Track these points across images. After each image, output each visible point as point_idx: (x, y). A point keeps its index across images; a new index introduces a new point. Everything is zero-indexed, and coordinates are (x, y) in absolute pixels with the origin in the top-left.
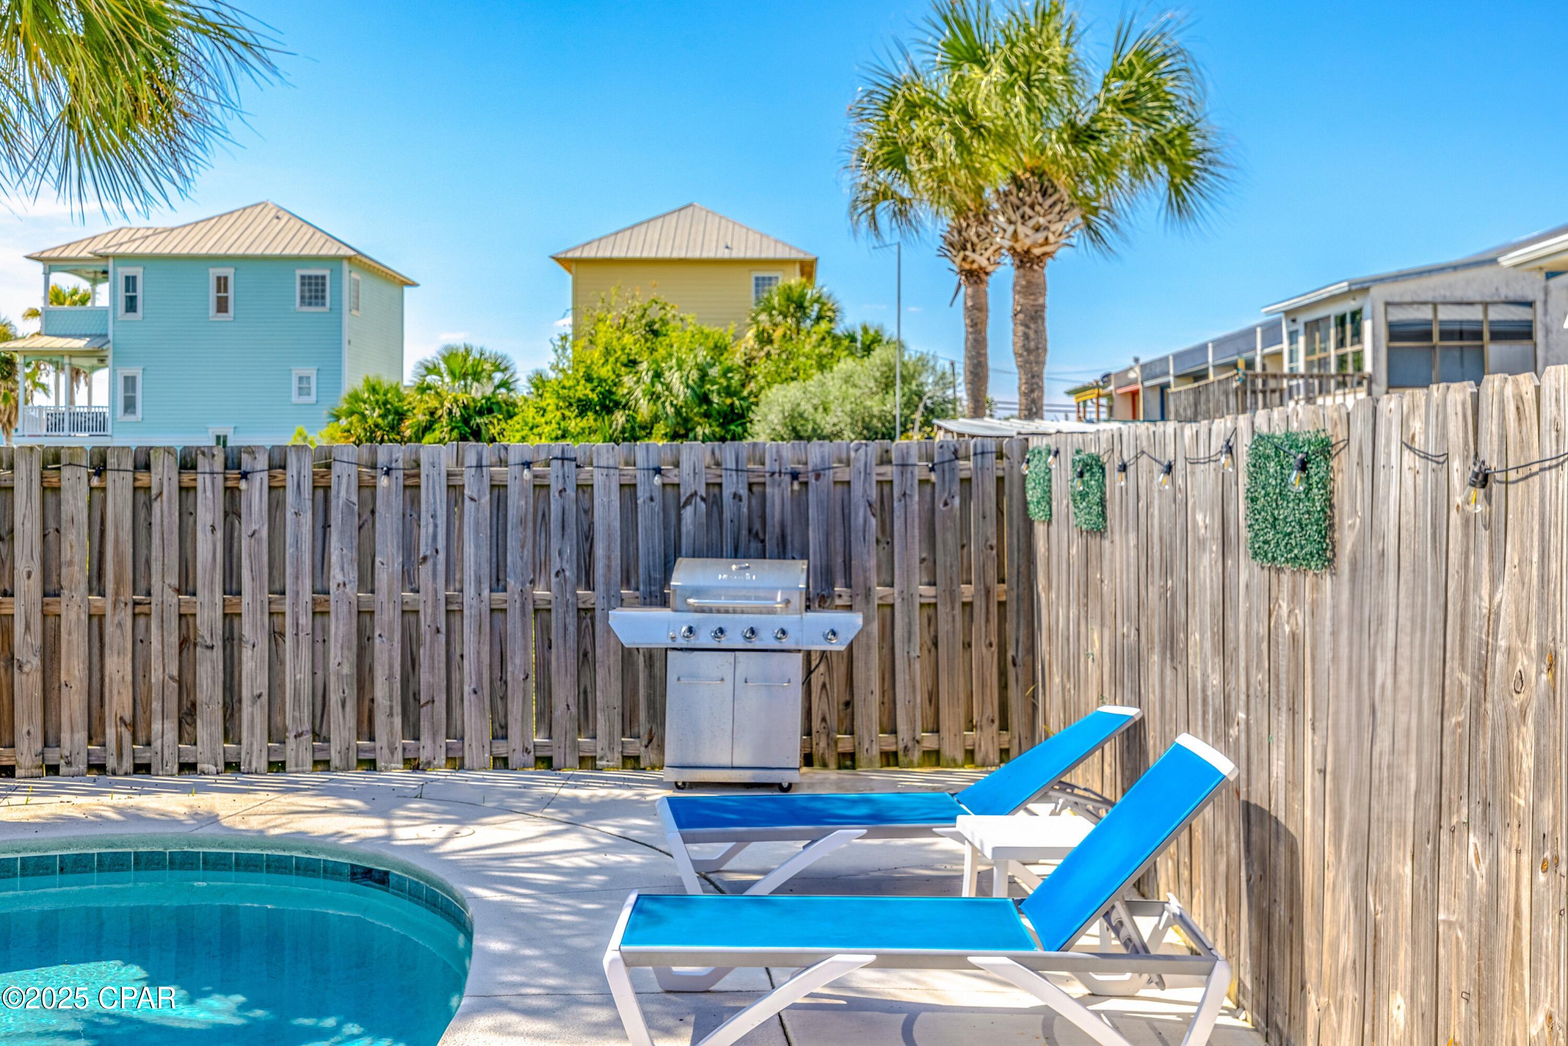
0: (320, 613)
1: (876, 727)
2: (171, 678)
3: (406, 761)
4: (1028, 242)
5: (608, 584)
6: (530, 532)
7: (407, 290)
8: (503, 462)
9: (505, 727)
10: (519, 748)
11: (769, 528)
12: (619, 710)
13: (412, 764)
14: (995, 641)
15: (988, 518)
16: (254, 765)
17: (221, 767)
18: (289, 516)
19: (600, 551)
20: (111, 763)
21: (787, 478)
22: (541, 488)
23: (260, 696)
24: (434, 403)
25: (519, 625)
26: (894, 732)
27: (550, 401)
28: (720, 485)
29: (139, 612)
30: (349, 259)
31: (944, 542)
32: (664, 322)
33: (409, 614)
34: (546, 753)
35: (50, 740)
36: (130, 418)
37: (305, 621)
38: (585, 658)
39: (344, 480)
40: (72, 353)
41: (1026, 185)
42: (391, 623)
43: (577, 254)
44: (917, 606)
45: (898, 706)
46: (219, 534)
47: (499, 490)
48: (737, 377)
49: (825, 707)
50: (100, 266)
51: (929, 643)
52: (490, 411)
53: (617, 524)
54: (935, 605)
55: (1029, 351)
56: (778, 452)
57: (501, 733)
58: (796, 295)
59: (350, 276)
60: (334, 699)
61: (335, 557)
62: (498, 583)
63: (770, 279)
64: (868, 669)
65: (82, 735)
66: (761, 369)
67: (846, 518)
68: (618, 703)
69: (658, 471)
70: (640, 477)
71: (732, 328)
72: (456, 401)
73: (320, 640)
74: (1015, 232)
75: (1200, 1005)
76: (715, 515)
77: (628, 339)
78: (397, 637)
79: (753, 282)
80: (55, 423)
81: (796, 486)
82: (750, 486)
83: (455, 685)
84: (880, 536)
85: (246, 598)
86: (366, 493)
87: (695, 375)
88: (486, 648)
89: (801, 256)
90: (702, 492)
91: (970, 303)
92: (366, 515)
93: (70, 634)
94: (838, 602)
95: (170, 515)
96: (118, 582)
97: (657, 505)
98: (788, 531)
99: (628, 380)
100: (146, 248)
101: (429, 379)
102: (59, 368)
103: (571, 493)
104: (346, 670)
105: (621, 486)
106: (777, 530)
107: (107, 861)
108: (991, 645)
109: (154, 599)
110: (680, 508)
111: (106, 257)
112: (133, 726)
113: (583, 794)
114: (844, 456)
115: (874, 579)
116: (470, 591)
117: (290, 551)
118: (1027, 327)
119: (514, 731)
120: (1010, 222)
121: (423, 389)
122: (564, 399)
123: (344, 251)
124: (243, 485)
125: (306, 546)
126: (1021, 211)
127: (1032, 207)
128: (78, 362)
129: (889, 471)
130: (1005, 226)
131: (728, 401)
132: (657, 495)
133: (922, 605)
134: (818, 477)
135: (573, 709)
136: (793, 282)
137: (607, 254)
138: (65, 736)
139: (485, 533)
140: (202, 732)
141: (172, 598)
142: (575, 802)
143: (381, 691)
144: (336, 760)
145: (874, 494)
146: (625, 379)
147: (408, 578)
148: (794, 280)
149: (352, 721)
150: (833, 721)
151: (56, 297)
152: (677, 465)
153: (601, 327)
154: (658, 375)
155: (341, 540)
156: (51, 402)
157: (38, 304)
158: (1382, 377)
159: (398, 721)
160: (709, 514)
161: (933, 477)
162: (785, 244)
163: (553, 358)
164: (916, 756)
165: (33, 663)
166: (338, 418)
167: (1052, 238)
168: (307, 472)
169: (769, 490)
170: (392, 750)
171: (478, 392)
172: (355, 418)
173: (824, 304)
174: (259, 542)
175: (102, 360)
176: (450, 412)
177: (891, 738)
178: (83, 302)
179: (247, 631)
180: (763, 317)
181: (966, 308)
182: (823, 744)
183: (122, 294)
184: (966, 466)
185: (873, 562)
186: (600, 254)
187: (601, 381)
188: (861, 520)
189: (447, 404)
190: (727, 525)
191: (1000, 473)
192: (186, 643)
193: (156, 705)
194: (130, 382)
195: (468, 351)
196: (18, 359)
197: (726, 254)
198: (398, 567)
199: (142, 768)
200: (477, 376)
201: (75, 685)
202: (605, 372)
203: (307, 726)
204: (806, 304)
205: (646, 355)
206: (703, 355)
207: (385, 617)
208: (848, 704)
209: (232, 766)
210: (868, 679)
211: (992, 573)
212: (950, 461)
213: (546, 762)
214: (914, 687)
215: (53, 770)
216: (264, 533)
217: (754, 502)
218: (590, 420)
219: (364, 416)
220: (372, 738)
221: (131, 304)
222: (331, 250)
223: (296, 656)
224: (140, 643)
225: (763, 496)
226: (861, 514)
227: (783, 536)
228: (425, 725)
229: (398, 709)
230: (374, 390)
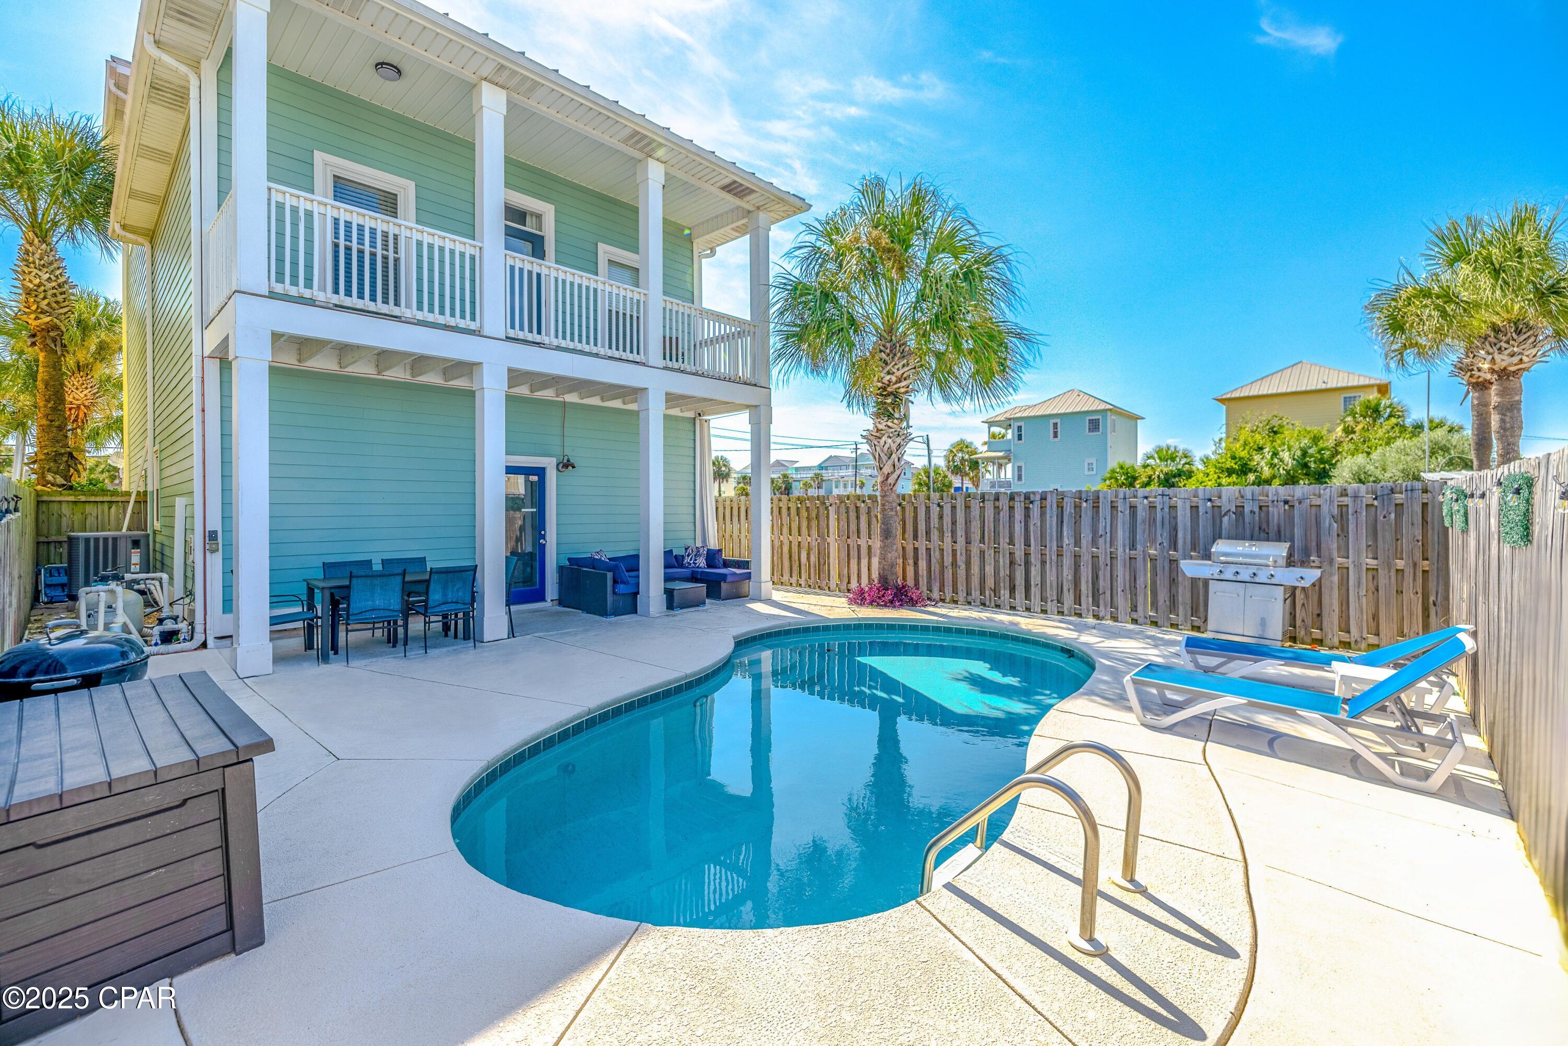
0: (1060, 555)
1: (1336, 628)
2: (1007, 575)
3: (1094, 616)
4: (1504, 364)
5: (1184, 549)
6: (1147, 526)
7: (1139, 421)
8: (1135, 497)
9: (1136, 607)
10: (1142, 616)
11: (1271, 527)
12: (1190, 605)
13: (1096, 617)
14: (1420, 591)
15: (1416, 526)
16: (1035, 609)
17: (1024, 609)
18: (1048, 518)
19: (1180, 535)
20: (988, 603)
21: (1282, 504)
22: (1152, 507)
23: (1038, 584)
24: (1151, 473)
25: (1142, 564)
26: (1348, 632)
27: (1212, 470)
28: (1243, 507)
29: (997, 551)
30: (1110, 410)
31: (1384, 537)
32: (1281, 426)
33: (1095, 557)
34: (1155, 620)
35: (968, 593)
36: (1020, 483)
37: (1054, 557)
38: (1173, 582)
39: (1069, 504)
40: (999, 458)
41: (1503, 329)
42: (1087, 561)
43: (1228, 396)
44: (1364, 569)
45: (1351, 619)
46: (1023, 524)
47: (1133, 508)
48: (1328, 453)
49: (1304, 615)
50: (1008, 422)
51: (1373, 589)
52: (1180, 475)
53: (1189, 524)
54: (1377, 569)
55: (1505, 429)
56: (1276, 491)
57: (1134, 609)
58: (1373, 404)
59: (1111, 417)
60: (1065, 588)
61: (1065, 534)
62: (1133, 547)
63: (1355, 397)
64: (1331, 598)
65: (978, 593)
66: (1346, 446)
67: (1318, 523)
68: (1189, 602)
69: (1210, 500)
70: (1201, 504)
71: (1327, 426)
72: (1162, 471)
73: (1059, 566)
74: (1493, 358)
75: (1439, 765)
76: (1241, 520)
77: (1258, 437)
78: (1090, 566)
79: (1342, 400)
80: (993, 485)
81: (1287, 507)
82: (1260, 507)
83: (1115, 588)
84: (1340, 532)
85: (1032, 548)
86: (1078, 509)
87: (1299, 453)
88: (1128, 573)
89: (1378, 382)
90: (1234, 509)
91: (1476, 402)
92: (1078, 518)
93: (974, 557)
94: (1312, 564)
95: (1006, 516)
96: (989, 538)
97: (1209, 516)
98: (1282, 529)
99: (1257, 457)
100: (1025, 414)
101: (1148, 462)
102: (994, 464)
103: (1166, 509)
104: (1070, 577)
105: (1191, 507)
106: (1276, 528)
108: (1417, 593)
109: (1001, 547)
110: (1221, 517)
111: (1010, 419)
112: (995, 591)
113: (1166, 637)
114: (1317, 492)
115: (1335, 554)
116: (1120, 550)
117: (1048, 531)
119: (1140, 608)
120: (1488, 353)
121: (1145, 466)
122: (1219, 469)
123: (1109, 407)
124: (1031, 506)
125: (1054, 529)
126: (1498, 346)
127: (1508, 342)
128: (1001, 461)
129: (1346, 500)
130: (1485, 356)
131: (1322, 466)
132: (1210, 511)
133: (1367, 569)
134: (1300, 503)
135: (1168, 603)
136: (1371, 397)
137: (1246, 394)
138: (973, 592)
139: (1127, 526)
140: (1017, 596)
141: (1007, 547)
142: (1162, 639)
143: (1083, 587)
144: (1066, 612)
145: (1335, 511)
146: (1255, 457)
147: (1094, 543)
148: (1373, 396)
149: (1072, 598)
150: (1309, 622)
151: (993, 436)
152: (1220, 497)
153: (1243, 432)
154: (1275, 454)
155: (1068, 527)
156: (991, 477)
157: (986, 439)
159: (1090, 599)
160: (1237, 520)
161: (1376, 503)
162: (1365, 377)
163: (1214, 448)
164: (1363, 645)
165: (963, 566)
166: (1105, 480)
167: (1525, 359)
168: (1055, 501)
169: (1271, 509)
170: (1088, 611)
171: (1172, 467)
172: (1113, 481)
173: (1394, 408)
174: (1037, 527)
175: (1009, 460)
176: (1159, 476)
177: (1347, 635)
178: (1003, 437)
179: (1033, 560)
180: (1349, 419)
181: (1473, 406)
182: (1303, 633)
183: (1016, 433)
184: (1399, 498)
185: (1335, 545)
186: (1242, 395)
187: (1241, 459)
188: (1327, 524)
189: (1157, 473)
190: (1247, 525)
191: (1425, 501)
192: (1012, 563)
193: (1002, 584)
194: (1020, 468)
195: (1168, 448)
196: (980, 461)
197: (1324, 386)
198: (1090, 538)
199: (998, 606)
200: (1173, 459)
201: (976, 575)
202: (1244, 454)
203: (1055, 598)
204: (1381, 409)
205: (1269, 444)
206: (1305, 441)
208: (1319, 615)
209: (1028, 609)
210: (1331, 604)
211: (1418, 555)
212: (1388, 494)
213: (1155, 624)
214: (1362, 610)
215: (969, 603)
216: (1039, 524)
217: (1263, 515)
218: (1234, 478)
219: (1117, 480)
220: (1080, 605)
221: (1020, 437)
222: (1102, 406)
223: (1051, 570)
224: (996, 562)
225: (1268, 513)
226: (1327, 522)
227: (1279, 531)
228: (1101, 602)
229: (1090, 595)
230: (1122, 468)
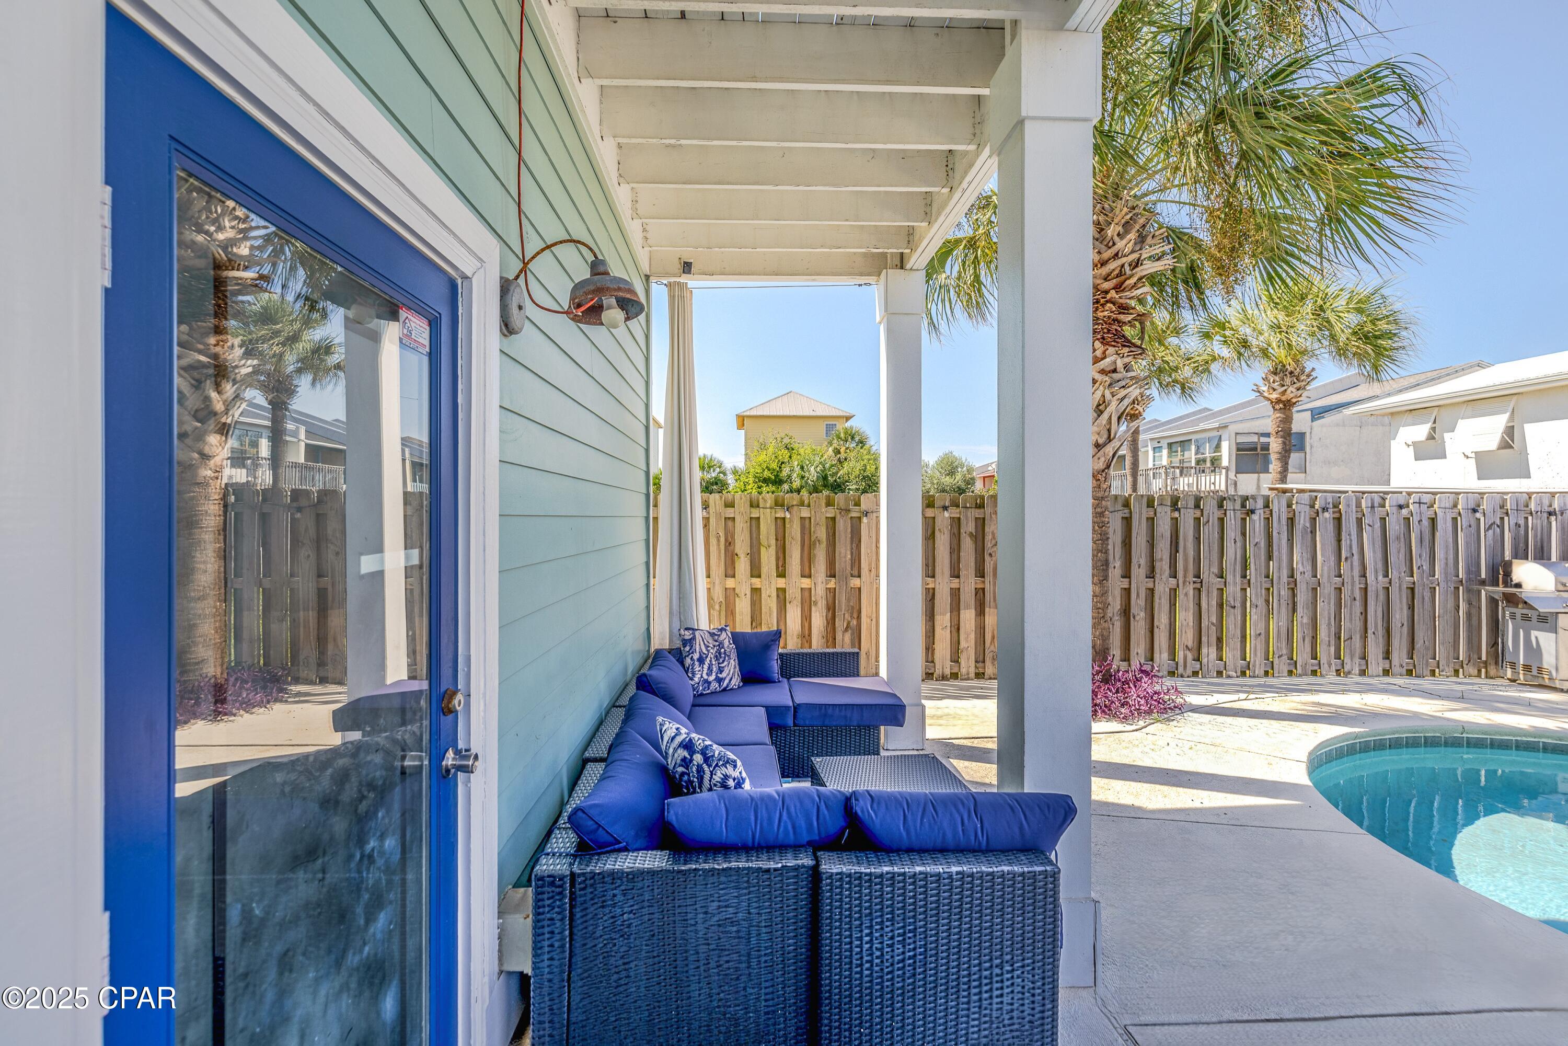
0: (1292, 589)
2: (1213, 624)
3: (1337, 672)
6: (1402, 544)
9: (1390, 653)
10: (1397, 664)
13: (1340, 673)
16: (1257, 672)
17: (1239, 674)
18: (1275, 535)
21: (1546, 515)
23: (1260, 634)
25: (1398, 596)
28: (1504, 518)
29: (1197, 587)
32: (793, 444)
33: (1337, 589)
34: (1411, 668)
37: (1284, 593)
39: (1302, 514)
42: (1329, 594)
43: (746, 414)
46: (1239, 544)
47: (1383, 520)
56: (1540, 500)
57: (1388, 656)
62: (1385, 573)
63: (832, 425)
69: (1475, 510)
70: (1464, 514)
78: (1333, 602)
79: (825, 426)
93: (1160, 599)
95: (1213, 533)
96: (1186, 570)
97: (1473, 530)
107: (1411, 742)
110: (1486, 531)
116: (1371, 577)
118: (1285, 438)
119: (1395, 656)
124: (1250, 517)
132: (1473, 524)
135: (1427, 643)
139: (1378, 545)
140: (1229, 655)
144: (1300, 671)
149: (1308, 649)
158: (1233, 468)
165: (1141, 615)
168: (1284, 506)
174: (1259, 549)
179: (1253, 598)
180: (835, 442)
186: (758, 413)
192: (1221, 605)
193: (1205, 639)
197: (814, 414)
201: (1162, 627)
207: (1326, 591)
213: (1410, 672)
220: (1316, 659)
